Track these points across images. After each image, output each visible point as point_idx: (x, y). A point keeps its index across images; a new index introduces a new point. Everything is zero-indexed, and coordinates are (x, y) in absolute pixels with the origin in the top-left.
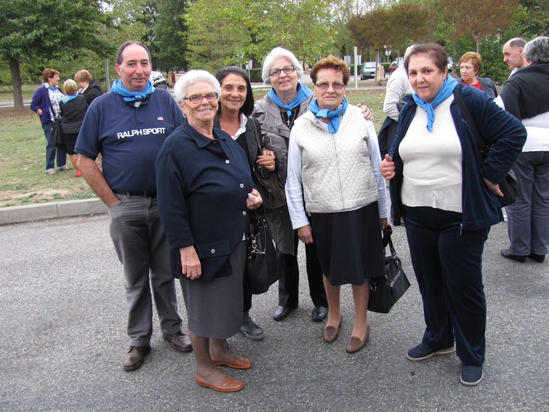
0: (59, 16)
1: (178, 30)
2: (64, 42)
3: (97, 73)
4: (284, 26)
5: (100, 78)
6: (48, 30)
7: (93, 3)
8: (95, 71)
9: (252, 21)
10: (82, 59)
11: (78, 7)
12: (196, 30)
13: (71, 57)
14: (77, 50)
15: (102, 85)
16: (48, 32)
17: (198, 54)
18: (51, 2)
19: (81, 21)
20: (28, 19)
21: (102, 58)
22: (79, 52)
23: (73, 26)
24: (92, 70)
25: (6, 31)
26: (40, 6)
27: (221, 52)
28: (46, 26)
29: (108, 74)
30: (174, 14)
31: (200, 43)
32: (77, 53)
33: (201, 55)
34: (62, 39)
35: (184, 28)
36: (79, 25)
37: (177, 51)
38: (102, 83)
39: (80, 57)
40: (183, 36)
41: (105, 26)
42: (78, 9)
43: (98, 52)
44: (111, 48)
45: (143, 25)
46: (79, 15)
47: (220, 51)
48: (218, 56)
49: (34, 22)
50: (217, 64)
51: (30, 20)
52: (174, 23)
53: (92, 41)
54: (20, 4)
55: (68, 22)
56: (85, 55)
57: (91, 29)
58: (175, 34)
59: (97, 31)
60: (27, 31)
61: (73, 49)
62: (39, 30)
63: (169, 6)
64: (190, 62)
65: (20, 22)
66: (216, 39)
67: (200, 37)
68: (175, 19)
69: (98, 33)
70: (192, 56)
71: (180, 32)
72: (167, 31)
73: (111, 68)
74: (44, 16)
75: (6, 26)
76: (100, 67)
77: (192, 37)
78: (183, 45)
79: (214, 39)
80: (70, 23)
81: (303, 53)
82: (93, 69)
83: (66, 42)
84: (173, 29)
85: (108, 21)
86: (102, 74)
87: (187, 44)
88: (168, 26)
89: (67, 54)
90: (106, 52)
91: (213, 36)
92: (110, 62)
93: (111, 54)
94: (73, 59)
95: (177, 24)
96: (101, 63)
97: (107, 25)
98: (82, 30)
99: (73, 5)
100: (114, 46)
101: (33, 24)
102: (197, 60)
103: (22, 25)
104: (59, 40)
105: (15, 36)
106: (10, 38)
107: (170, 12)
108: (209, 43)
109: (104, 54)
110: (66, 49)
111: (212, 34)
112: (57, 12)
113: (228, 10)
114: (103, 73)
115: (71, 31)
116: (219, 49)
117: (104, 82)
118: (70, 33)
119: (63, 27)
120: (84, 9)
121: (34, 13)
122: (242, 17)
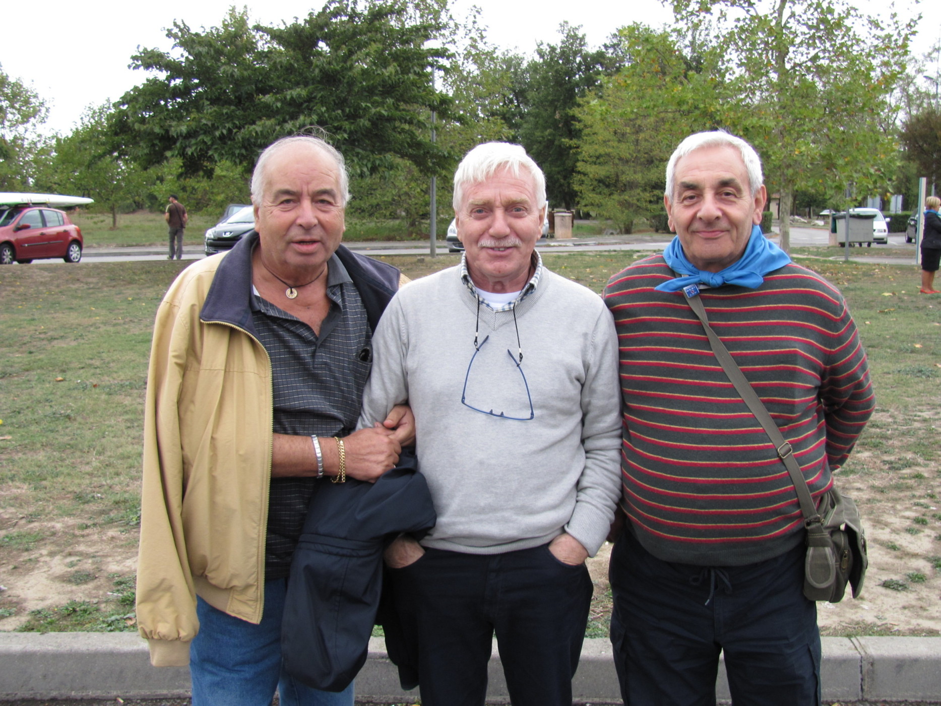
0: (349, 92)
1: (561, 136)
2: (354, 140)
3: (416, 204)
4: (800, 126)
5: (421, 213)
6: (326, 115)
7: (417, 69)
8: (413, 200)
9: (732, 114)
10: (386, 174)
11: (387, 74)
12: (594, 138)
13: (365, 169)
14: (378, 157)
15: (422, 226)
16: (327, 120)
17: (596, 180)
18: (338, 65)
19: (390, 101)
20: (291, 94)
21: (425, 174)
22: (381, 160)
23: (373, 110)
24: (407, 197)
25: (251, 117)
26: (317, 71)
27: (638, 177)
28: (324, 109)
29: (435, 206)
30: (556, 108)
31: (601, 160)
32: (377, 162)
33: (600, 181)
34: (351, 133)
35: (573, 133)
36: (386, 108)
37: (559, 173)
38: (423, 221)
39: (382, 169)
40: (570, 147)
41: (435, 114)
42: (387, 78)
43: (419, 161)
44: (444, 155)
45: (502, 124)
46: (389, 89)
47: (636, 177)
48: (631, 185)
49: (301, 101)
50: (630, 200)
51: (295, 96)
52: (555, 125)
53: (409, 140)
54: (281, 67)
55: (367, 102)
56: (391, 167)
57: (408, 118)
58: (556, 143)
59: (419, 121)
60: (287, 117)
61: (370, 153)
62: (310, 115)
63: (548, 94)
64: (581, 192)
65: (277, 100)
66: (630, 154)
67: (602, 150)
68: (557, 116)
69: (421, 125)
70: (586, 182)
71: (567, 140)
72: (543, 137)
73: (441, 196)
74: (322, 89)
75: (252, 109)
76: (423, 194)
77: (587, 149)
78: (569, 163)
79: (625, 155)
80: (369, 105)
81: (836, 184)
82: (409, 195)
83: (358, 141)
84: (554, 135)
85: (442, 106)
86: (425, 206)
87: (578, 160)
88: (545, 128)
89: (358, 164)
90: (433, 163)
91: (625, 150)
92: (441, 186)
93: (444, 168)
94: (367, 173)
95: (560, 126)
96: (425, 186)
97: (439, 113)
98: (390, 119)
99: (379, 72)
100: (449, 153)
101: (301, 104)
102: (593, 190)
103: (279, 105)
104: (346, 136)
105: (264, 126)
106: (254, 129)
107: (549, 106)
108: (617, 161)
109: (430, 168)
110: (358, 154)
111: (623, 146)
112: (348, 82)
113: (683, 91)
114: (427, 204)
115: (369, 120)
116: (635, 172)
117: (427, 219)
118: (367, 124)
119: (355, 110)
120: (399, 79)
121: (306, 85)
122: (711, 105)
